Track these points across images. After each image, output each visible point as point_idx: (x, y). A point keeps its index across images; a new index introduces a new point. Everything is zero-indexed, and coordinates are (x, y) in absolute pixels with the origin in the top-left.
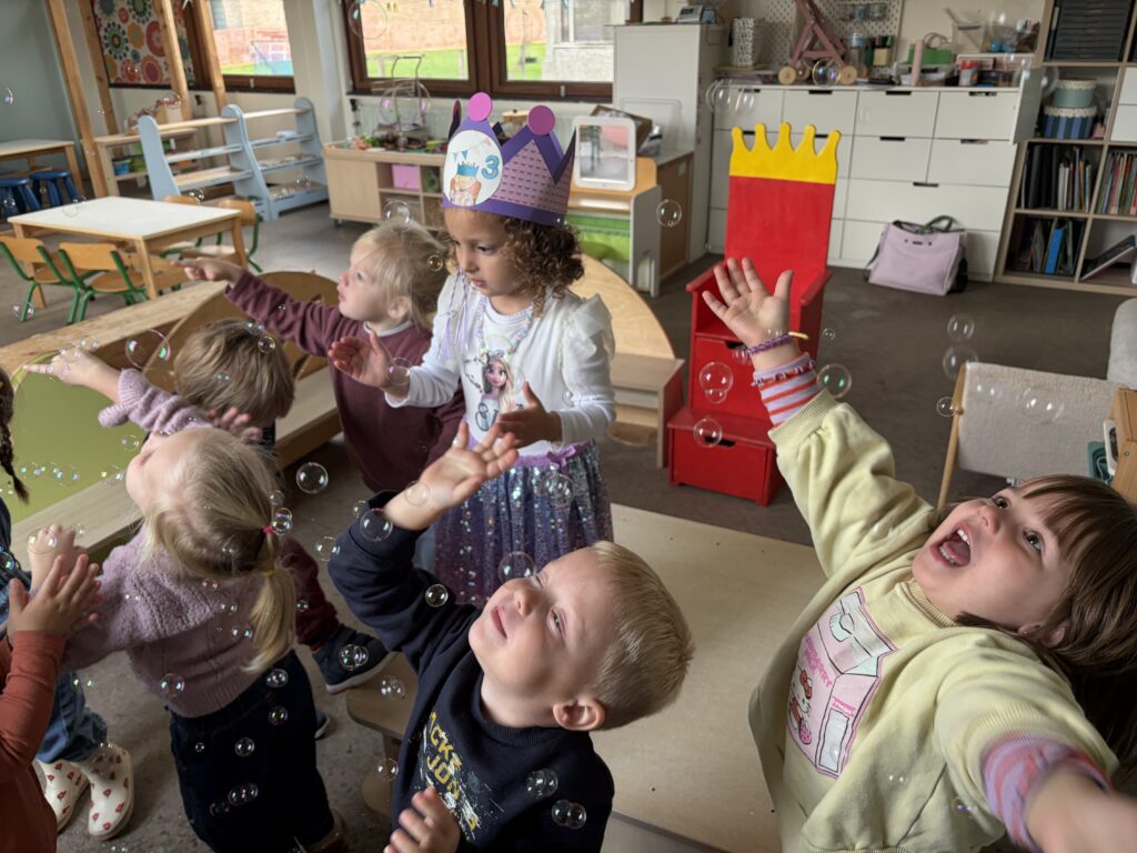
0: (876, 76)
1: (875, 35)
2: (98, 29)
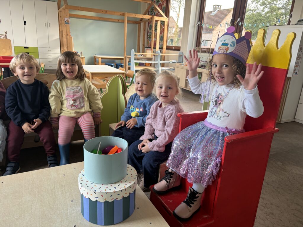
2: (148, 33)
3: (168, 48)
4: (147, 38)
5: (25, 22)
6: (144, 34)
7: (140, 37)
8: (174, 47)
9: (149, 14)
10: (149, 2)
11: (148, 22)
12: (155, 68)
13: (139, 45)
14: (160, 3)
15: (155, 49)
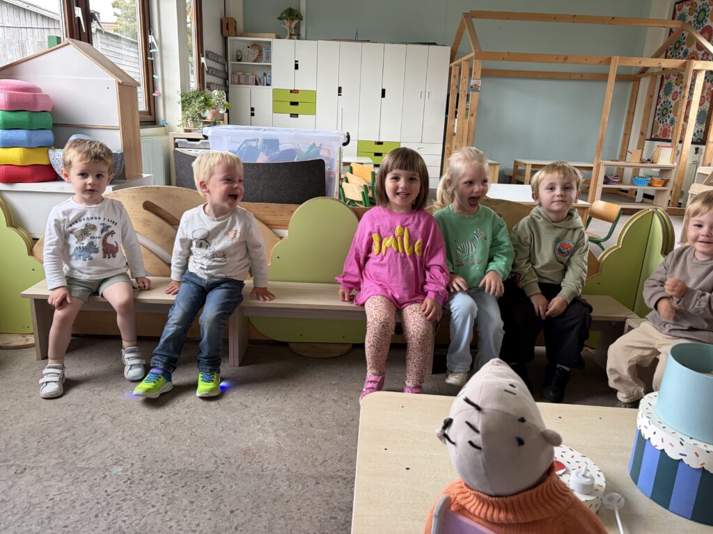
2: (657, 104)
4: (655, 117)
5: (383, 91)
6: (649, 106)
7: (634, 114)
9: (669, 54)
10: (671, 26)
11: (663, 76)
13: (627, 134)
14: (706, 25)
15: (681, 144)
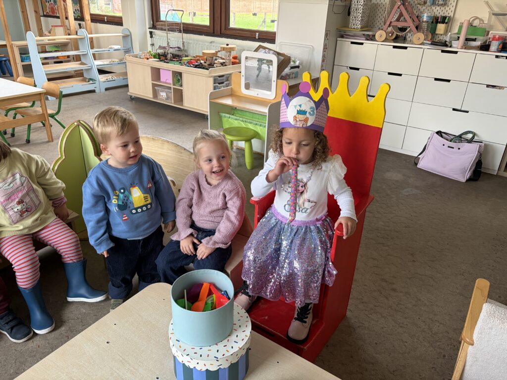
0: (436, 41)
1: (438, 15)
3: (96, 19)
8: (106, 18)
12: (83, 64)
15: (67, 21)
